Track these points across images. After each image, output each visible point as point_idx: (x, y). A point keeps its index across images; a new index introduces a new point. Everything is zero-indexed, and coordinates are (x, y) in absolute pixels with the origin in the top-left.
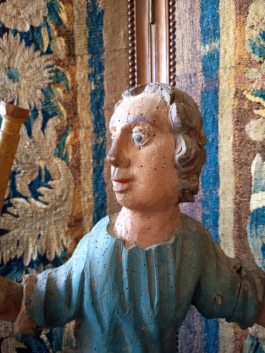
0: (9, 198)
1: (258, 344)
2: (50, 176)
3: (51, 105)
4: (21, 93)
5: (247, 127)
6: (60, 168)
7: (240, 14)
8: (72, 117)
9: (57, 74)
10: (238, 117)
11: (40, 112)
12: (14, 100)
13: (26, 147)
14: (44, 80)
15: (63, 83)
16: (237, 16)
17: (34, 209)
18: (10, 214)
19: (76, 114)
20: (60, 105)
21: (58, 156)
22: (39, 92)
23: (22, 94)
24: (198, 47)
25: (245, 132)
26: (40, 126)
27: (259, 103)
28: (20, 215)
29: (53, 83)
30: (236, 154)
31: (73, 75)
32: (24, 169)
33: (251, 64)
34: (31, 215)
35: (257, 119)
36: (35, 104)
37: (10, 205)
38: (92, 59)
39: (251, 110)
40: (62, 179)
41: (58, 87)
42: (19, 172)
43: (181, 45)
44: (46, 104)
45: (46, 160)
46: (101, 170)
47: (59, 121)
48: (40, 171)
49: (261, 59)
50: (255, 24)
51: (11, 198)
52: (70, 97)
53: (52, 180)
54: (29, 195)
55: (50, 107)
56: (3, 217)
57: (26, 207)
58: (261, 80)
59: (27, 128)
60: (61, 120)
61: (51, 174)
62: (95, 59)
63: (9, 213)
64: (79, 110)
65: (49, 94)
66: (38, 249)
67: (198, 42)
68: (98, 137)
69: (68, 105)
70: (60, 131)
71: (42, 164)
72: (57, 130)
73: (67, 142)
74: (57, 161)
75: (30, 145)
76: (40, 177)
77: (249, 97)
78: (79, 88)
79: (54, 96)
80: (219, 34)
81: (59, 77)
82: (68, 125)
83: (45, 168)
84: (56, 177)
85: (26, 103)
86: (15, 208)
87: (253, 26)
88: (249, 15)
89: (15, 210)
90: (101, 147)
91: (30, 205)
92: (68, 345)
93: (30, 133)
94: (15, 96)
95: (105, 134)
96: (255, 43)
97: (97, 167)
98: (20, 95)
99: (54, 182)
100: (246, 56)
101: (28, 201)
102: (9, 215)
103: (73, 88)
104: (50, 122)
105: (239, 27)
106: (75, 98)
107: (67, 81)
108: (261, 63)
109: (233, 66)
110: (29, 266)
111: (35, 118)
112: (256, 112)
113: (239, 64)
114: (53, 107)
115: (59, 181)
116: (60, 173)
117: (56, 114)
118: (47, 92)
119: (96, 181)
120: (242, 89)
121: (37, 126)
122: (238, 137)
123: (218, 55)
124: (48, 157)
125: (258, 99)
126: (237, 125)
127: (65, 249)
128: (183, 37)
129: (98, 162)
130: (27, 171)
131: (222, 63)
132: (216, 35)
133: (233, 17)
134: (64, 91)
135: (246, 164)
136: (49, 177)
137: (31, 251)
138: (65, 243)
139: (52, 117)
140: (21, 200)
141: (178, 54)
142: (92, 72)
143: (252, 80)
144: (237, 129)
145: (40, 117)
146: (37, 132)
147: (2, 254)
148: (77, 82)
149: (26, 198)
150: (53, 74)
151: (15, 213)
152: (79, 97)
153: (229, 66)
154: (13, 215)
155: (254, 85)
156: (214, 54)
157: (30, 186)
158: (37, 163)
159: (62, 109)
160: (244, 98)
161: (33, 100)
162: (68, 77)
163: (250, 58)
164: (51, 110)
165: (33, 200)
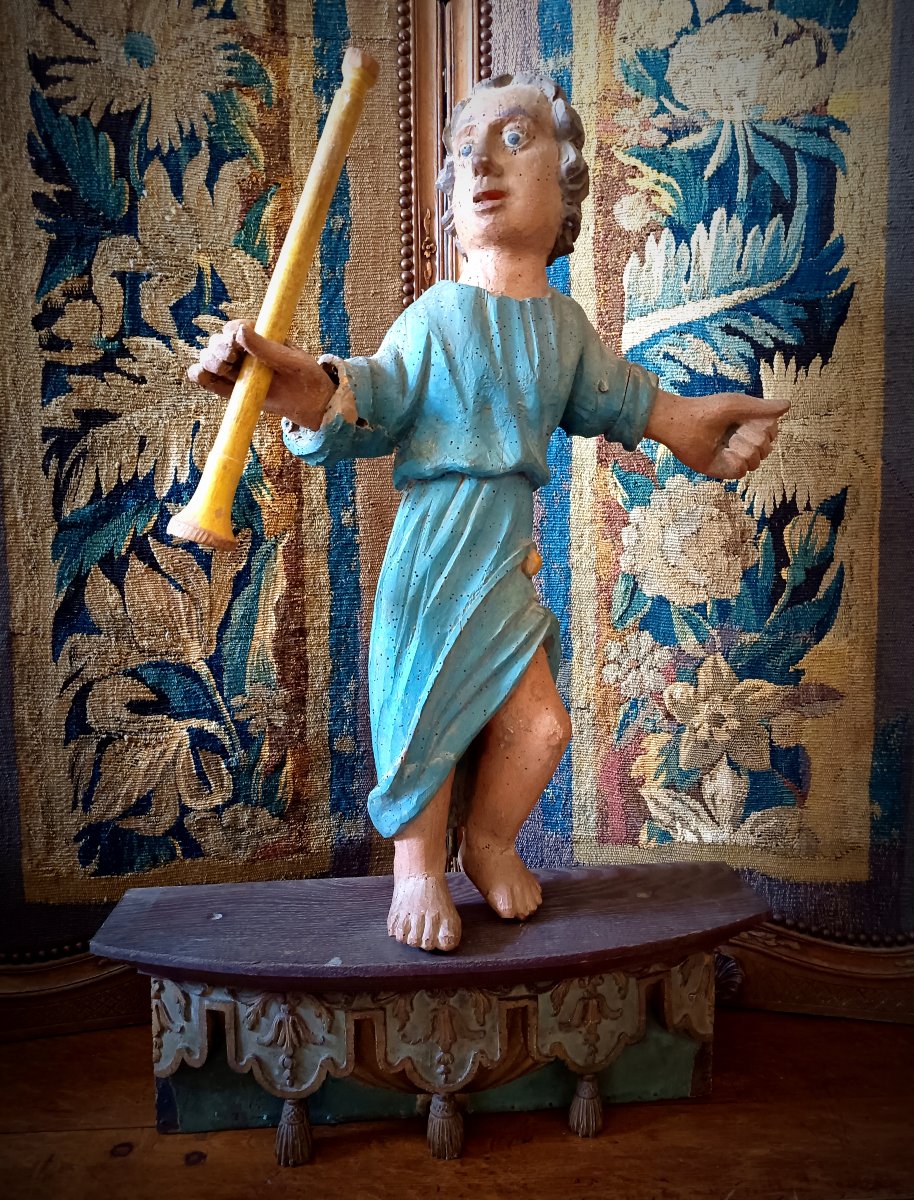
0: (120, 335)
1: (636, 584)
2: (226, 291)
3: (231, 132)
4: (159, 95)
5: (617, 208)
6: (246, 273)
7: (606, 14)
8: (276, 165)
9: (245, 67)
10: (602, 192)
11: (203, 144)
12: (139, 107)
13: (167, 218)
14: (216, 75)
15: (258, 88)
16: (600, 16)
17: (183, 366)
18: (123, 373)
19: (285, 159)
20: (252, 135)
21: (244, 248)
22: (203, 98)
23: (161, 98)
24: (534, 59)
25: (614, 216)
26: (203, 176)
27: (634, 167)
28: (148, 375)
29: (236, 84)
30: (599, 255)
31: (281, 75)
32: (161, 270)
33: (622, 101)
34: (177, 377)
35: (632, 194)
36: (192, 125)
37: (124, 352)
38: (322, 48)
39: (622, 179)
40: (251, 301)
41: (246, 94)
42: (149, 276)
43: (501, 52)
44: (218, 130)
45: (215, 253)
46: (339, 288)
47: (248, 170)
48: (200, 277)
49: (639, 94)
50: (629, 35)
51: (124, 336)
52: (272, 121)
53: (229, 301)
54: (172, 330)
55: (227, 137)
56: (104, 380)
57: (165, 358)
58: (638, 129)
59: (171, 177)
60: (251, 169)
61: (227, 287)
62: (328, 51)
63: (118, 371)
64: (293, 152)
65: (227, 107)
66: (191, 457)
67: (534, 52)
68: (333, 215)
69: (270, 138)
70: (248, 191)
71: (205, 262)
72: (242, 190)
73: (264, 219)
74: (241, 258)
75: (178, 215)
76: (199, 290)
77: (620, 155)
78: (293, 105)
79: (237, 114)
80: (571, 42)
81: (250, 74)
82: (268, 181)
83: (213, 272)
84: (238, 294)
85: (171, 118)
86: (135, 360)
87: (626, 38)
88: (620, 19)
89: (136, 365)
90: (340, 238)
91: (175, 355)
92: (259, 680)
93: (177, 189)
94: (144, 99)
95: (348, 209)
96: (628, 67)
97: (329, 280)
98: (154, 97)
99: (232, 306)
100: (615, 87)
101: (169, 346)
102: (119, 377)
103: (280, 101)
104: (227, 169)
105: (604, 35)
106: (284, 125)
107: (270, 86)
108: (637, 100)
109: (595, 101)
110: (168, 499)
111: (191, 156)
112: (630, 181)
113: (605, 98)
114: (235, 138)
115: (243, 305)
116: (247, 285)
117: (243, 155)
118: (221, 102)
119: (328, 309)
120: (609, 142)
121: (195, 173)
122: (603, 225)
123: (569, 80)
124: (219, 247)
125: (634, 161)
126: (601, 205)
127: (258, 460)
128: (506, 37)
129: (333, 270)
130: (168, 274)
131: (576, 95)
132: (567, 44)
133: (595, 17)
134: (260, 107)
135: (616, 272)
136: (221, 293)
137: (174, 462)
138: (257, 445)
139: (230, 159)
140: (152, 342)
141: (496, 69)
142: (323, 75)
143: (625, 128)
144: (599, 212)
145: (204, 155)
146: (195, 188)
147: (97, 471)
148: (289, 91)
149: (165, 339)
150: (236, 65)
151: (136, 372)
152: (294, 125)
153: (587, 100)
154: (130, 377)
155: (628, 136)
156: (562, 77)
157: (174, 309)
158: (192, 257)
159: (256, 144)
160: (611, 158)
161: (189, 114)
162: (271, 76)
163: (621, 91)
164: (229, 144)
165: (181, 343)
